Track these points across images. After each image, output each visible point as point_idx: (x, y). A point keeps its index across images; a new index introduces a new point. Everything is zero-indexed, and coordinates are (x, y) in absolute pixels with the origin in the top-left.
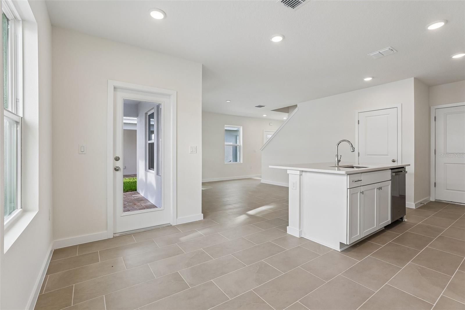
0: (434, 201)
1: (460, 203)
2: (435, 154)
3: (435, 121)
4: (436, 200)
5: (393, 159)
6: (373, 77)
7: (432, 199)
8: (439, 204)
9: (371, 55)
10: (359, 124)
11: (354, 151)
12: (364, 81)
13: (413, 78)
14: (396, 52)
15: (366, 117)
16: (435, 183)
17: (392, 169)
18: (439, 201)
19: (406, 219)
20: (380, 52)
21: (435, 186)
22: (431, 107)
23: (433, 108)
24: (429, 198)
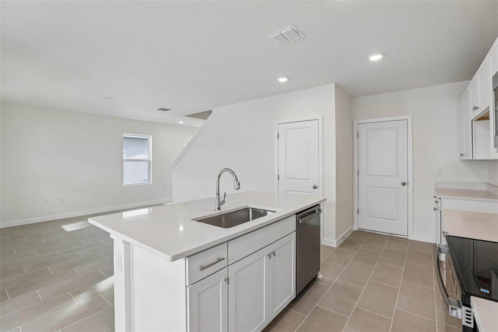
0: (357, 230)
1: (380, 232)
2: (358, 176)
3: (358, 138)
4: (359, 228)
5: (315, 185)
6: (288, 78)
7: (356, 229)
8: (361, 233)
9: (271, 37)
10: (278, 138)
11: (238, 188)
12: (279, 82)
13: (334, 84)
14: (304, 37)
15: (286, 130)
16: (358, 209)
17: (297, 214)
18: (361, 230)
19: (321, 274)
20: (282, 32)
21: (358, 213)
22: (354, 121)
23: (356, 123)
24: (353, 228)
